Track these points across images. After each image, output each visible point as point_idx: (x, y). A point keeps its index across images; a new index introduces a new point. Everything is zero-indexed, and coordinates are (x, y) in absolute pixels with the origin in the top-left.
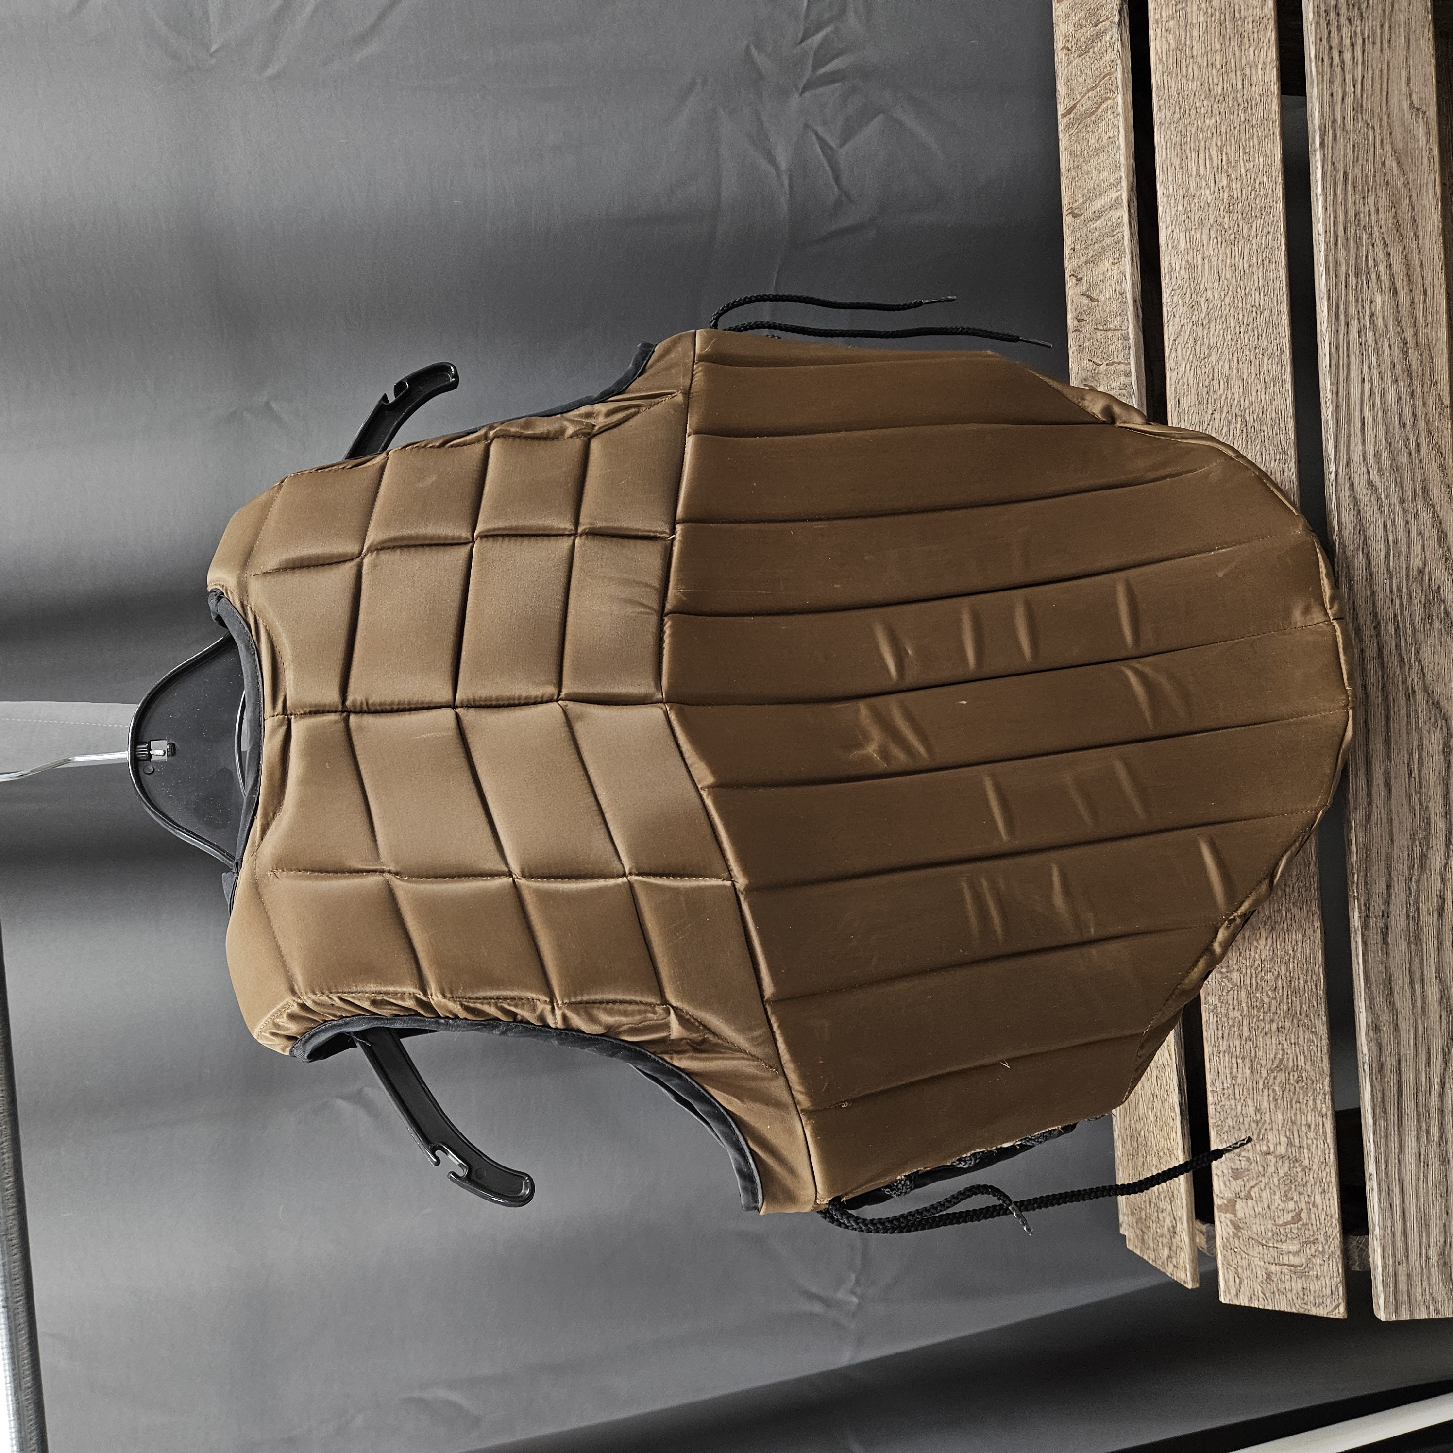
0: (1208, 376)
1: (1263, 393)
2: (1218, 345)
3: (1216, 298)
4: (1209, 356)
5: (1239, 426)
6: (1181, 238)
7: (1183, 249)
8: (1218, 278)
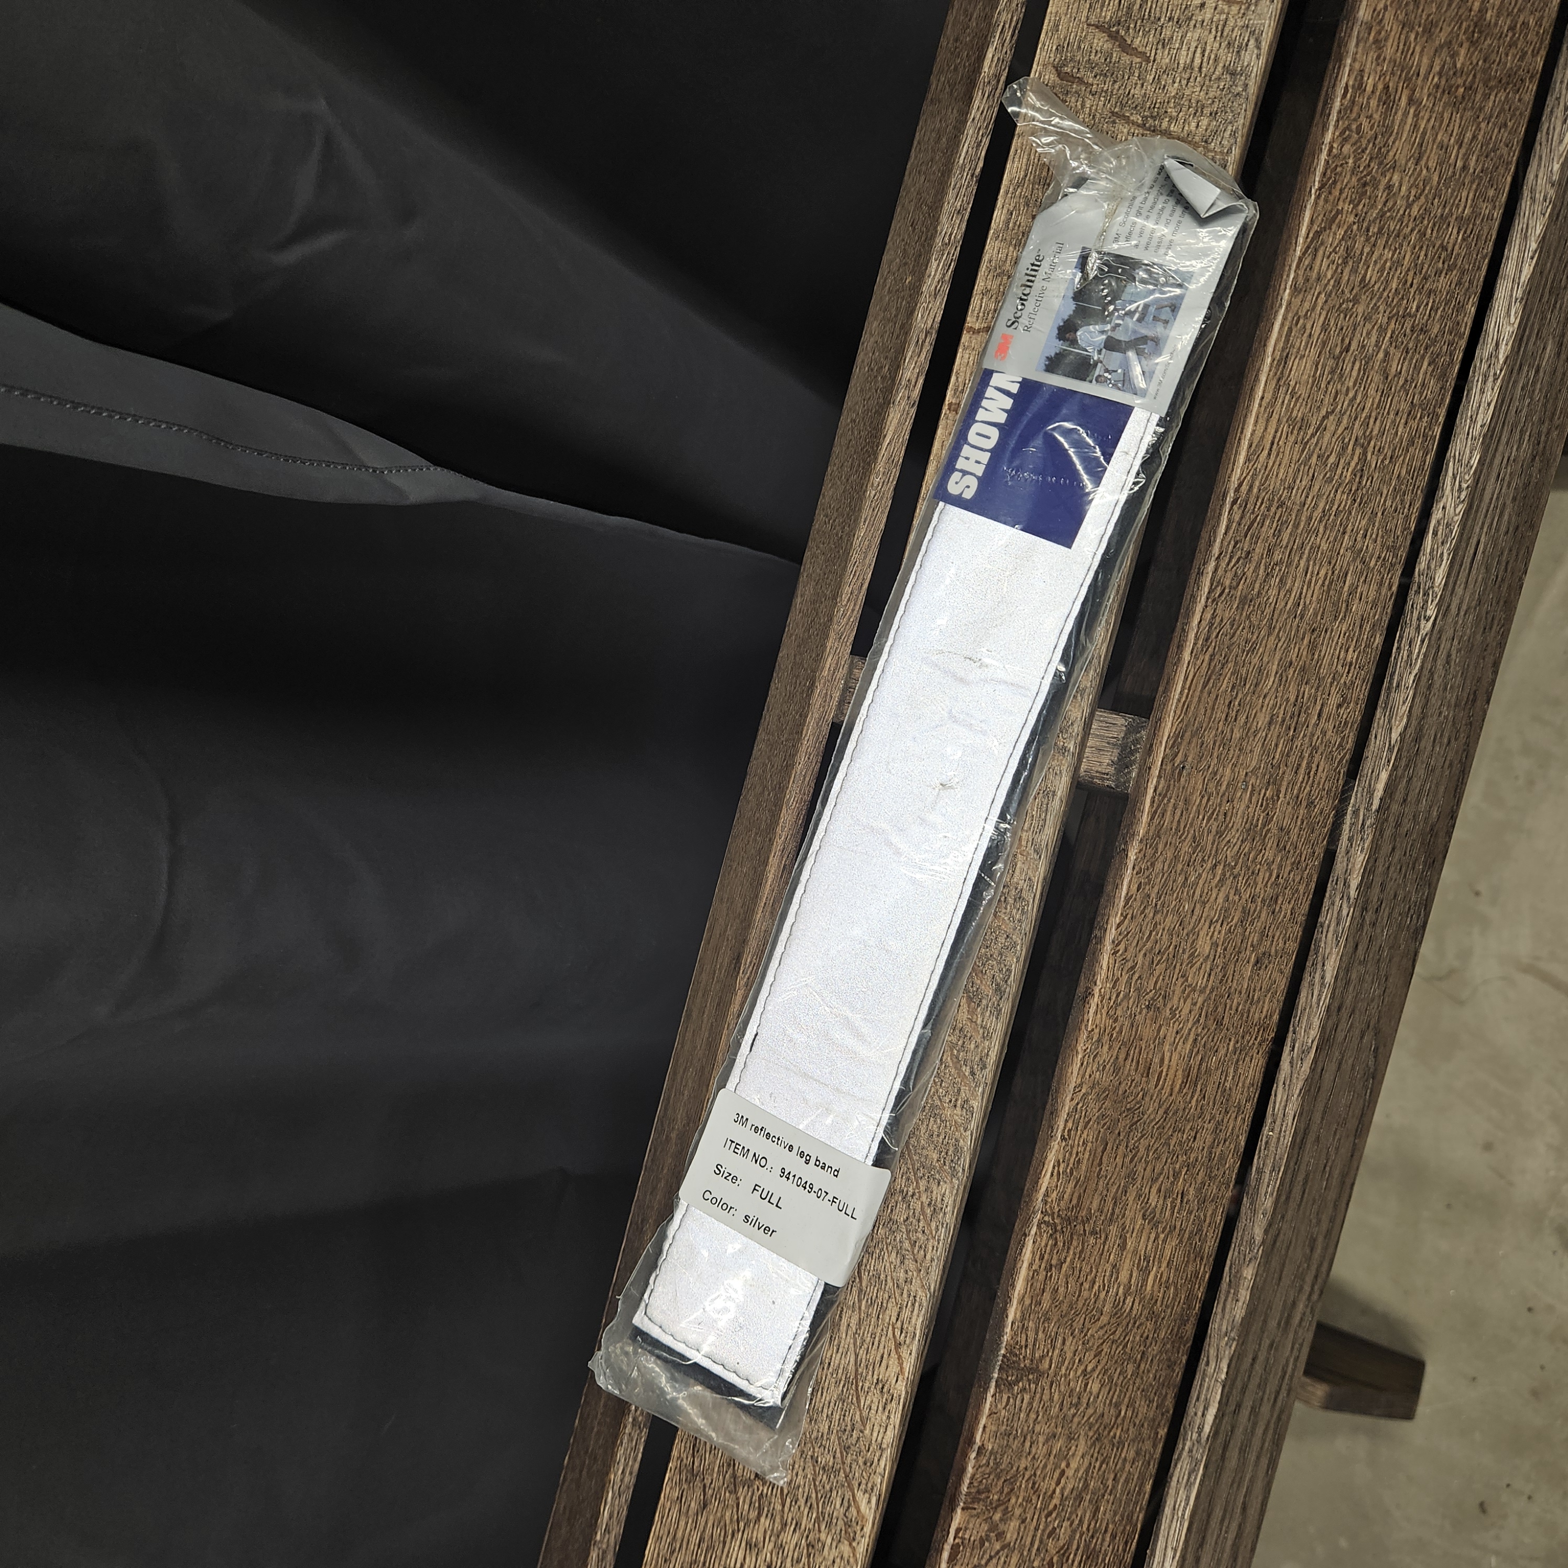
0: (1343, 340)
1: (1403, 421)
2: (1376, 287)
3: (1402, 194)
4: (1356, 301)
5: (1353, 464)
6: (1393, 33)
7: (1388, 57)
8: (1416, 155)
